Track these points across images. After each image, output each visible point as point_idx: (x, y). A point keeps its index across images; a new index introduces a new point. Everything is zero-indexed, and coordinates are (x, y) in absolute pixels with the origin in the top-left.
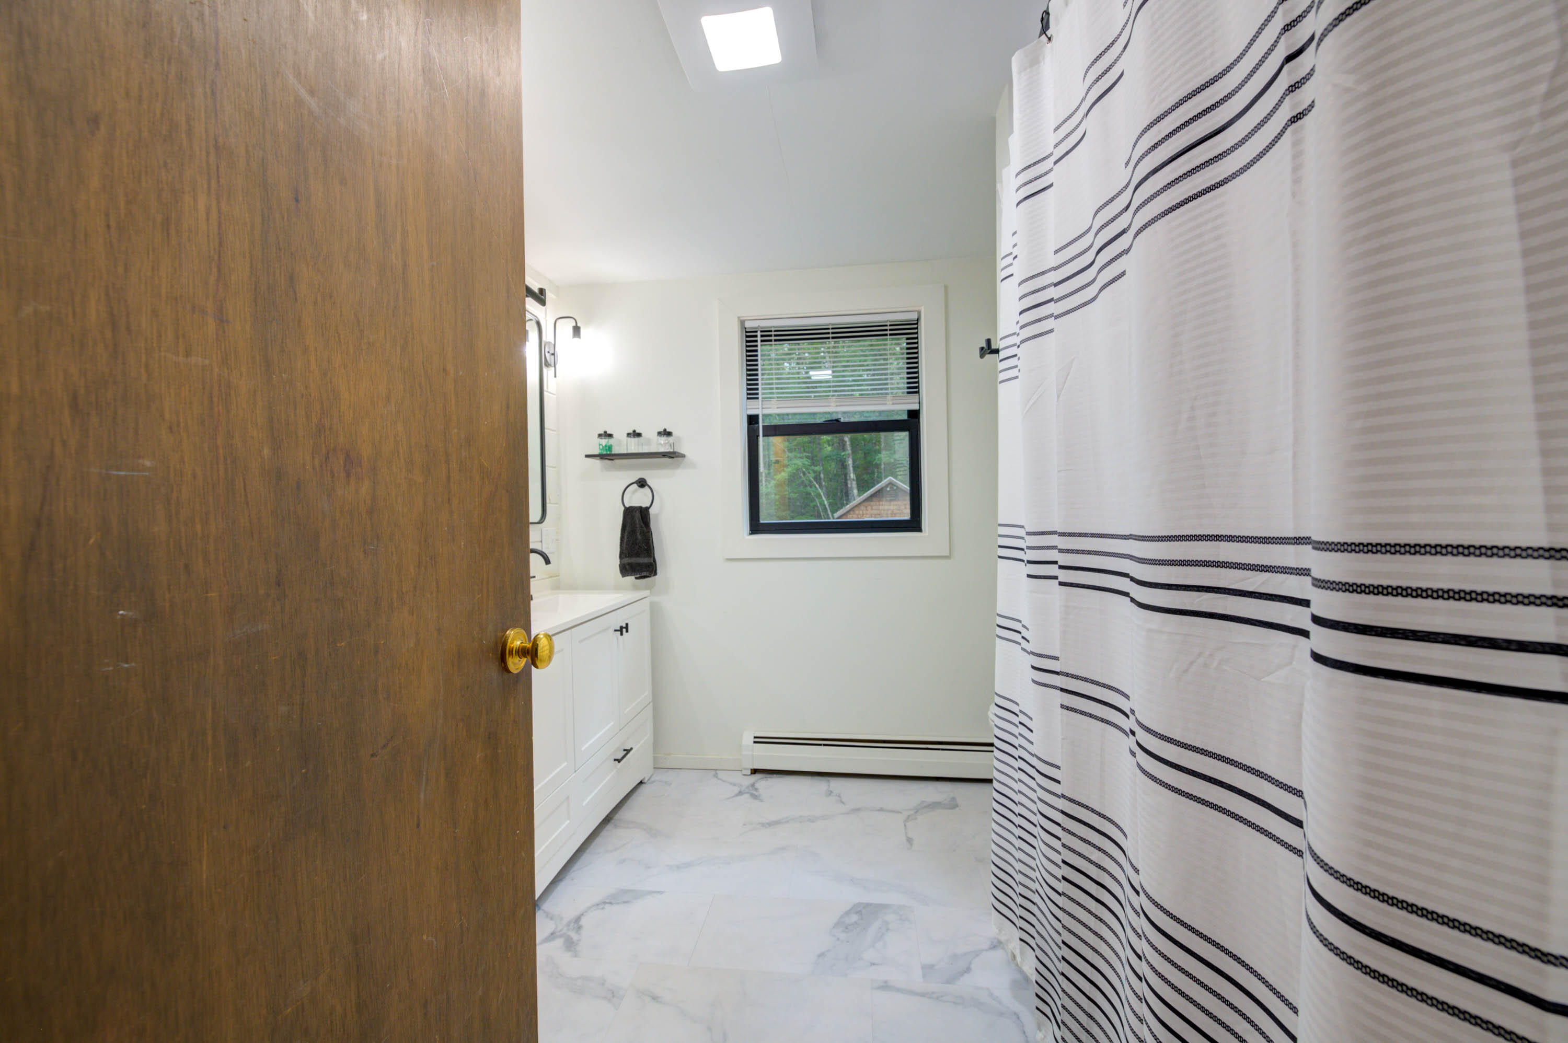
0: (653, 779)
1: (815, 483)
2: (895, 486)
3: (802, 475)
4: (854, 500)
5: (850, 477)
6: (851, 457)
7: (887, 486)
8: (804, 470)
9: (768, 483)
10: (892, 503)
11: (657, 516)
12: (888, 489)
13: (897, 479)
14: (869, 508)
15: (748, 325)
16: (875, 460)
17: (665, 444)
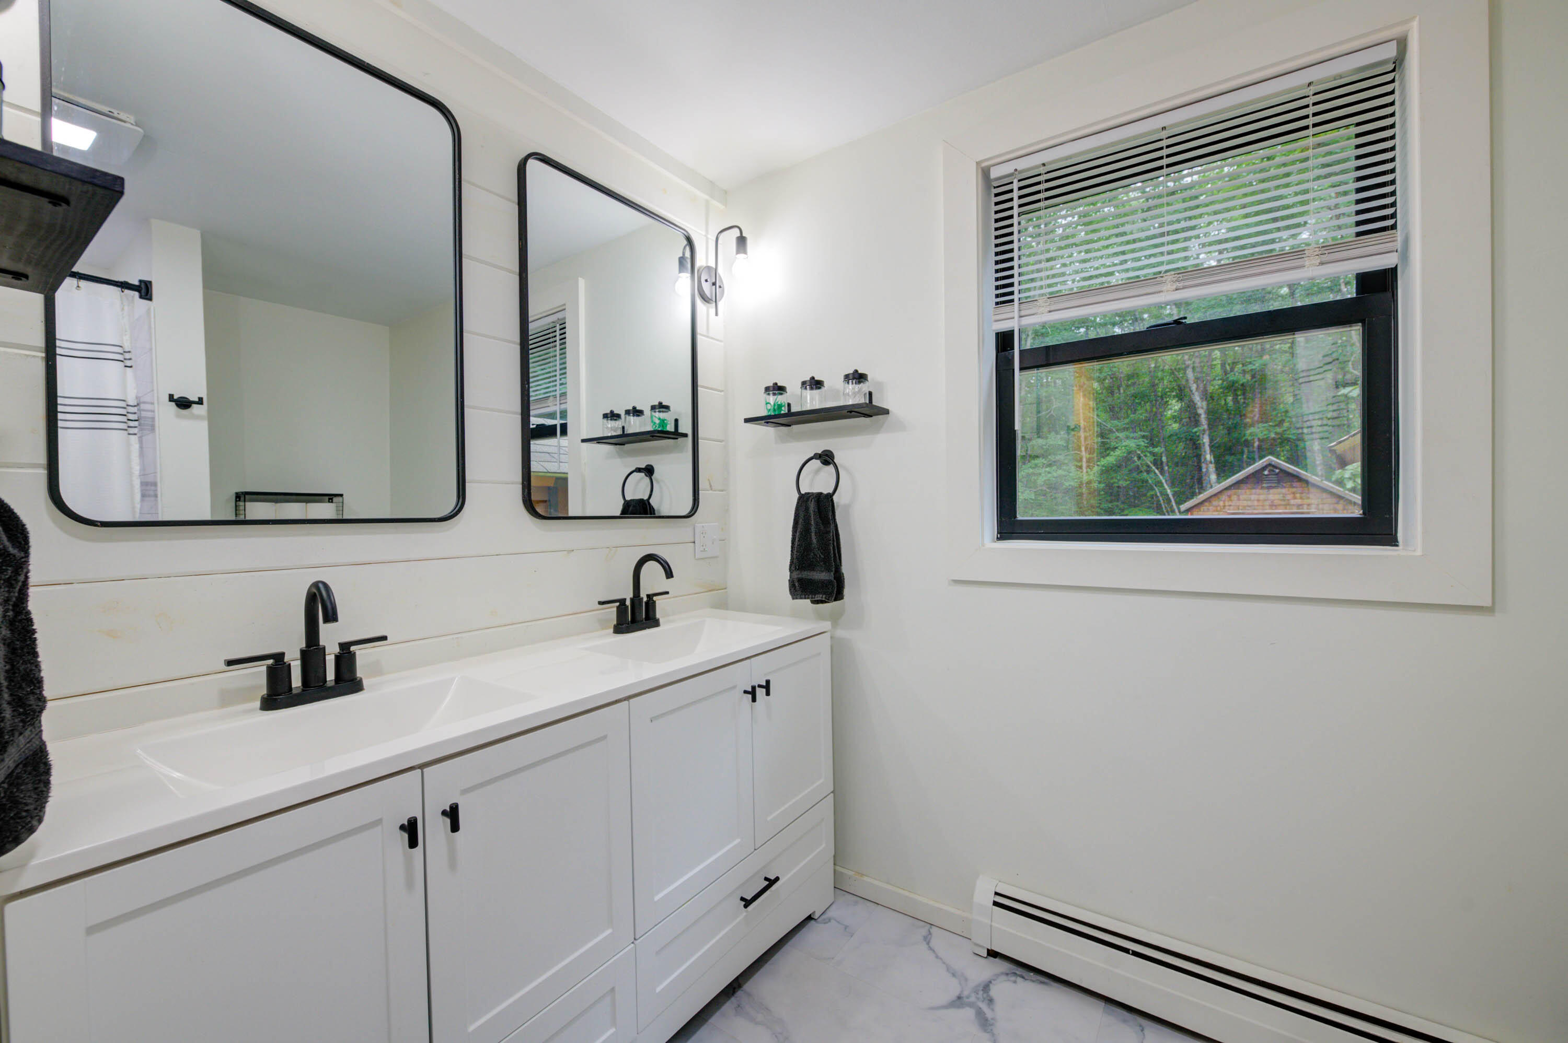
0: (831, 913)
1: (1154, 468)
2: (1276, 468)
3: (1136, 458)
4: (1211, 487)
5: (1205, 459)
6: (1207, 433)
7: (1264, 468)
8: (1139, 452)
9: (1089, 470)
10: (1271, 491)
11: (847, 507)
12: (1266, 473)
13: (1280, 459)
14: (1234, 498)
15: (995, 173)
16: (1244, 436)
17: (855, 394)
